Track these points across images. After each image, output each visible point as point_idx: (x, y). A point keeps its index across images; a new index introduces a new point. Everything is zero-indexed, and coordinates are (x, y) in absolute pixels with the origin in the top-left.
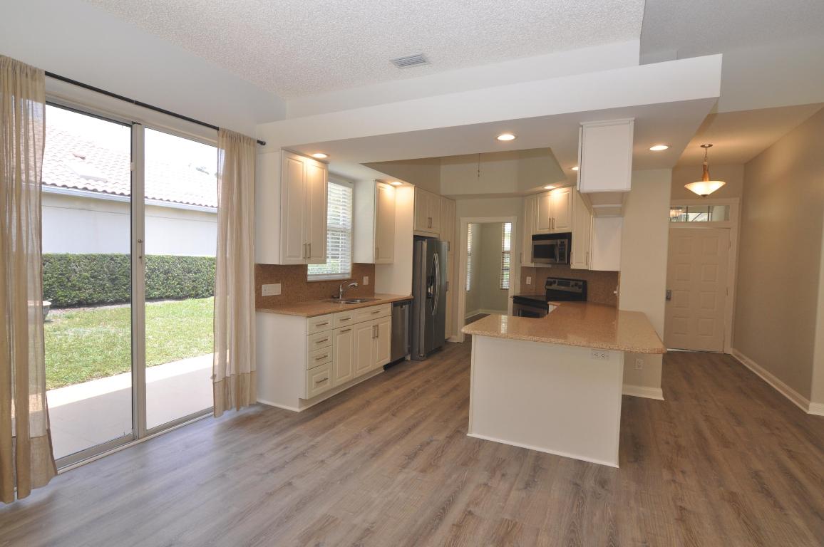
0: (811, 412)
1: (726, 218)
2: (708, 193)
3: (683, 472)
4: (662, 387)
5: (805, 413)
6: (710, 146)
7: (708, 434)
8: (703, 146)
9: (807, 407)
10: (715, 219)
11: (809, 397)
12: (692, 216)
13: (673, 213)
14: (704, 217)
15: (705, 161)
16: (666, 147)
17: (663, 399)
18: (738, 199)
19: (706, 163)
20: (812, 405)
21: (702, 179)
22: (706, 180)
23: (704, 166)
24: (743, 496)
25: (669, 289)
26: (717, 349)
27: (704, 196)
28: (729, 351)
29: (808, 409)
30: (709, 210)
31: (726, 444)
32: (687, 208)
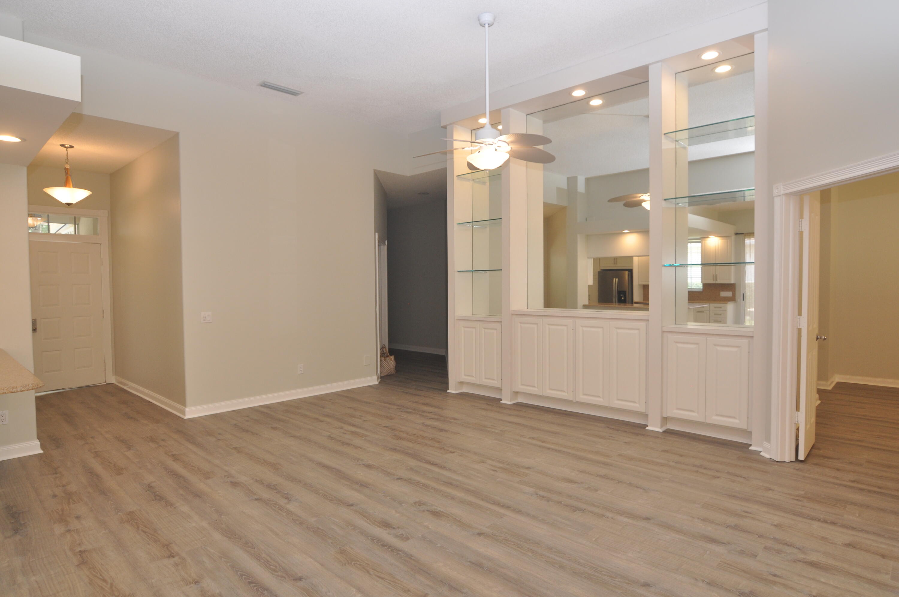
0: (187, 417)
1: (95, 231)
2: (74, 201)
3: (78, 518)
4: (39, 438)
5: (183, 419)
6: (72, 147)
7: (98, 468)
8: (63, 146)
9: (184, 413)
10: (83, 231)
11: (183, 403)
12: (54, 228)
13: (30, 221)
14: (69, 229)
15: (67, 163)
16: (18, 140)
17: (42, 452)
18: (107, 211)
19: (68, 166)
20: (187, 410)
21: (65, 184)
22: (70, 187)
23: (66, 170)
24: (140, 510)
25: (34, 318)
26: (99, 380)
27: (69, 204)
28: (112, 379)
29: (184, 415)
30: (75, 222)
31: (119, 471)
32: (48, 215)
